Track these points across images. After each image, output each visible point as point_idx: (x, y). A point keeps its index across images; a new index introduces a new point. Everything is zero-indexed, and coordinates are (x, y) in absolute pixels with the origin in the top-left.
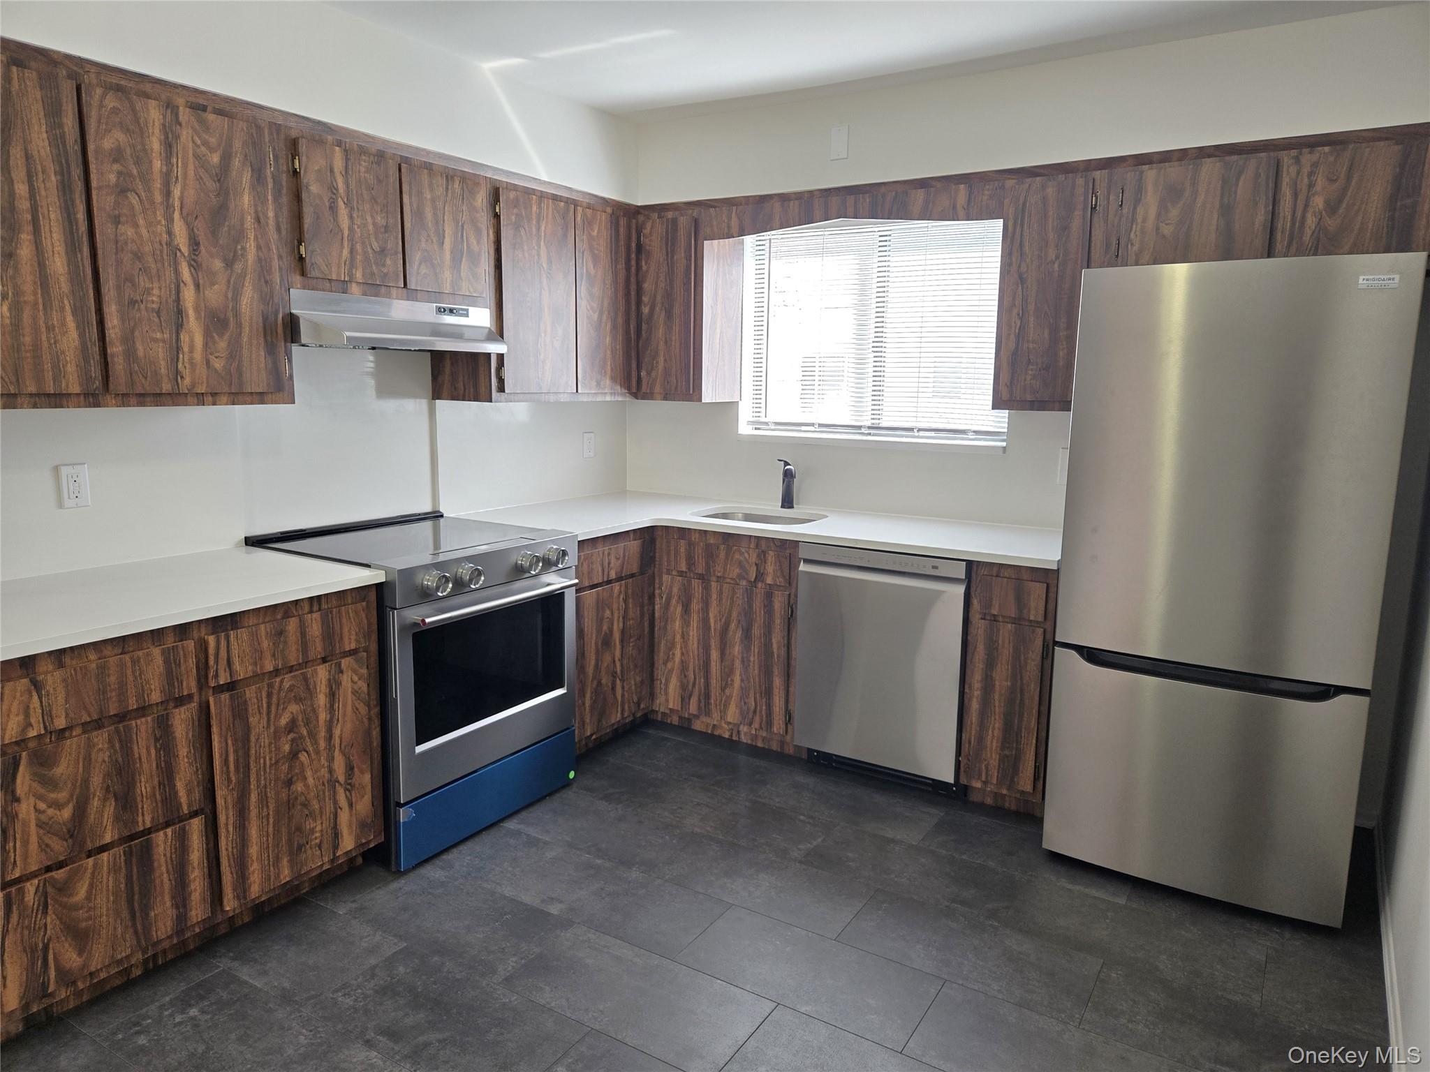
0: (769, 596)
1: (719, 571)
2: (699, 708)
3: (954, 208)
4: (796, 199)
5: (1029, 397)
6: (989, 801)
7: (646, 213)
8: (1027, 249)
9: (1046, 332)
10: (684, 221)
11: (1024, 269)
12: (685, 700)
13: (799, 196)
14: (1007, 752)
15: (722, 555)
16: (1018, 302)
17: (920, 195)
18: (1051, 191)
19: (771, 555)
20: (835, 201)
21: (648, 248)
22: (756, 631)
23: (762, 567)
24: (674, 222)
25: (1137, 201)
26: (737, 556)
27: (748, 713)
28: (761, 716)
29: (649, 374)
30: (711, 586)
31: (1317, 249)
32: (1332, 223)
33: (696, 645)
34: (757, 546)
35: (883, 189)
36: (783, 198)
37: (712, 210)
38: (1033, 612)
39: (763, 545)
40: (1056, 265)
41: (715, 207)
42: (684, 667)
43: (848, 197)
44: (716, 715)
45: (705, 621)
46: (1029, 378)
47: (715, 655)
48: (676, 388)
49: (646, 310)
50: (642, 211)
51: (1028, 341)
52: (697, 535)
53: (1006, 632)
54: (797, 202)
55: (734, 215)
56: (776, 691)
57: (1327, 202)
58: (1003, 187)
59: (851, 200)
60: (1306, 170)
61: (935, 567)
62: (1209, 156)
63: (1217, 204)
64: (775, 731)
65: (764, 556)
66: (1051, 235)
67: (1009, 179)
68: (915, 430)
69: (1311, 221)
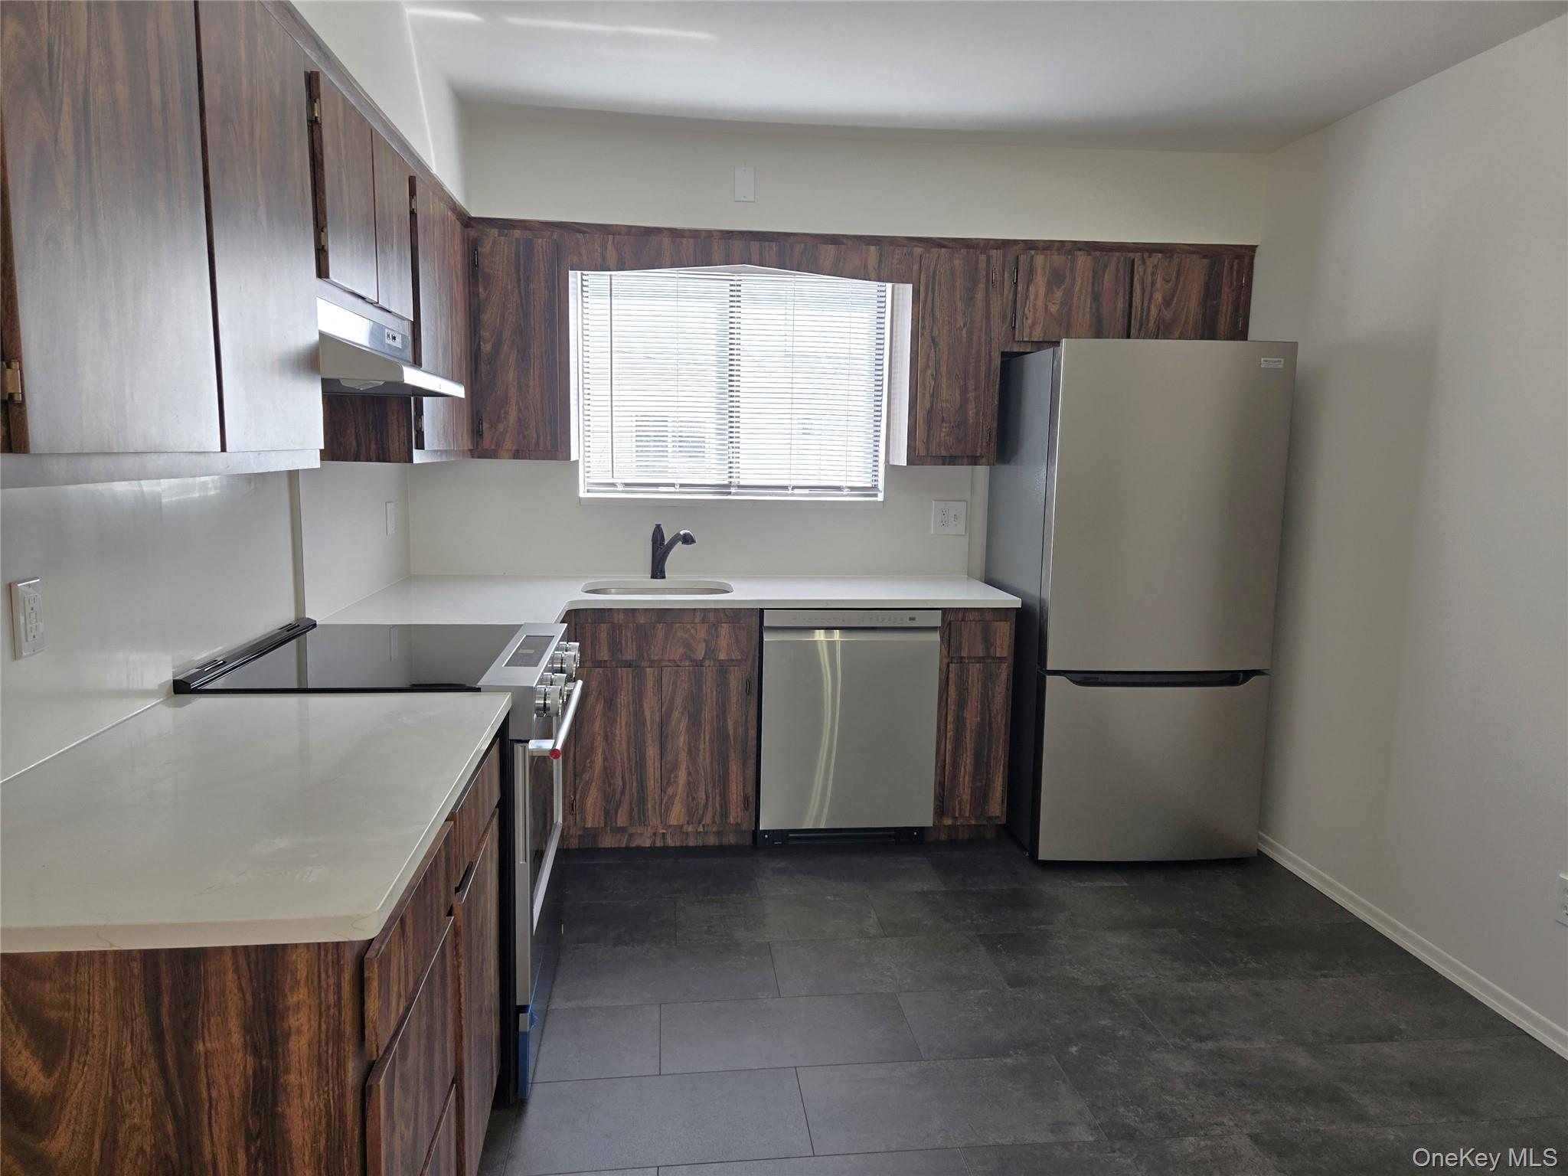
0: (723, 671)
1: (655, 653)
2: (631, 817)
3: (866, 267)
4: (691, 237)
5: (944, 453)
6: (944, 837)
7: (481, 227)
8: (938, 314)
9: (958, 392)
10: (541, 244)
11: (936, 333)
12: (609, 813)
13: (695, 234)
14: (978, 784)
15: (660, 635)
16: (932, 364)
17: (831, 250)
18: (957, 263)
19: (725, 630)
20: (737, 245)
21: (487, 270)
22: (707, 715)
23: (714, 643)
24: (529, 244)
25: (1029, 281)
26: (680, 634)
27: (697, 809)
28: (714, 808)
29: (493, 426)
30: (645, 673)
31: (1158, 334)
32: (1168, 315)
33: (624, 745)
34: (703, 621)
35: (792, 239)
36: (676, 233)
37: (580, 236)
38: (998, 649)
39: (711, 617)
40: (964, 332)
41: (583, 232)
42: (608, 773)
43: (752, 243)
44: (654, 820)
45: (638, 715)
46: (943, 435)
47: (652, 752)
48: (537, 444)
49: (486, 348)
50: (473, 223)
51: (941, 401)
52: (621, 616)
53: (975, 670)
54: (691, 240)
55: (610, 243)
56: (732, 777)
57: (1164, 298)
58: (911, 254)
59: (755, 246)
60: (1150, 270)
61: (912, 619)
62: (1080, 250)
63: (1090, 290)
64: (732, 820)
65: (716, 629)
66: (959, 304)
67: (917, 246)
68: (790, 489)
69: (1154, 312)
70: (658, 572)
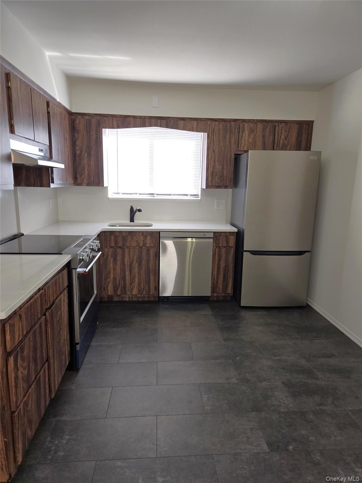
0: (148, 250)
1: (128, 244)
2: (121, 292)
3: (193, 127)
4: (139, 118)
5: (217, 185)
6: (215, 299)
7: (76, 115)
8: (215, 142)
9: (221, 166)
10: (94, 121)
11: (214, 148)
12: (115, 290)
13: (141, 117)
14: (224, 284)
15: (129, 239)
16: (213, 157)
17: (182, 122)
18: (221, 126)
19: (149, 237)
20: (153, 120)
21: (78, 129)
22: (143, 262)
23: (145, 241)
24: (90, 120)
25: (243, 132)
26: (135, 239)
27: (141, 290)
28: (146, 290)
29: (81, 176)
30: (125, 250)
31: (283, 149)
32: (286, 142)
33: (119, 271)
34: (142, 235)
35: (170, 119)
36: (135, 117)
37: (105, 118)
38: (231, 244)
39: (145, 234)
40: (223, 148)
41: (107, 117)
42: (115, 279)
43: (158, 120)
44: (128, 293)
45: (123, 262)
46: (216, 179)
47: (127, 273)
48: (94, 182)
49: (78, 152)
50: (73, 114)
51: (216, 169)
52: (118, 233)
53: (223, 250)
54: (139, 119)
55: (115, 120)
56: (151, 281)
57: (285, 137)
58: (207, 123)
59: (159, 121)
60: (280, 128)
61: (204, 235)
62: (259, 122)
63: (262, 135)
64: (151, 293)
65: (146, 237)
66: (221, 139)
67: (208, 121)
68: (172, 195)
69: (281, 141)
70: (132, 220)
